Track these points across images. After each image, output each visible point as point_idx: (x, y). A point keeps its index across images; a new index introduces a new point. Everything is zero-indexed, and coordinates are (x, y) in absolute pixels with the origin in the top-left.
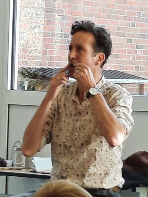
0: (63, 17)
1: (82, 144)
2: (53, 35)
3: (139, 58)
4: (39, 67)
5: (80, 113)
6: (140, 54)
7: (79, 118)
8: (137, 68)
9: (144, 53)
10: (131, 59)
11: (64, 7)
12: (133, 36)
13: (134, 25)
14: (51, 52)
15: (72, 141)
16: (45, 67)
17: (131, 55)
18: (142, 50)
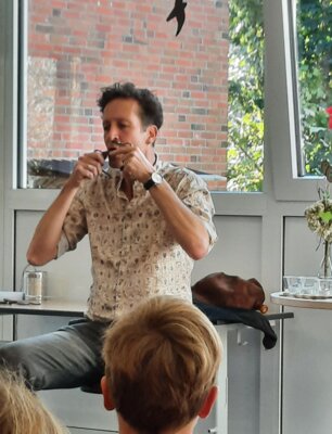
0: (84, 86)
1: (137, 261)
2: (69, 111)
4: (50, 159)
5: (130, 216)
6: (197, 137)
7: (129, 223)
8: (193, 159)
9: (203, 136)
10: (184, 145)
11: (84, 69)
12: (187, 111)
13: (187, 95)
14: (66, 137)
15: (121, 256)
16: (57, 159)
17: (184, 139)
18: (201, 132)
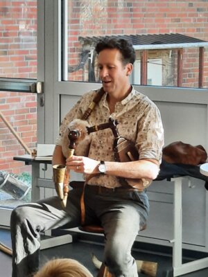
2: (117, 5)
3: (200, 20)
6: (201, 16)
8: (198, 30)
9: (205, 15)
10: (192, 22)
17: (192, 18)
18: (203, 12)
